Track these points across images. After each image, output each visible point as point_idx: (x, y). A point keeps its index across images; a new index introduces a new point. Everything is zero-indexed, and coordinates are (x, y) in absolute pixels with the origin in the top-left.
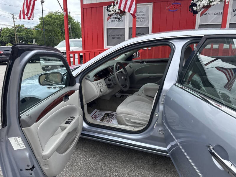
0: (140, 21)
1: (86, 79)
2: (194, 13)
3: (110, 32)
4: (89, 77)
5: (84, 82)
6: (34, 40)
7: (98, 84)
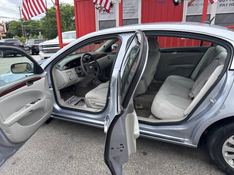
0: (130, 13)
1: (56, 68)
2: (175, 5)
3: (102, 24)
4: (59, 66)
5: (55, 71)
6: (40, 33)
7: (67, 72)
